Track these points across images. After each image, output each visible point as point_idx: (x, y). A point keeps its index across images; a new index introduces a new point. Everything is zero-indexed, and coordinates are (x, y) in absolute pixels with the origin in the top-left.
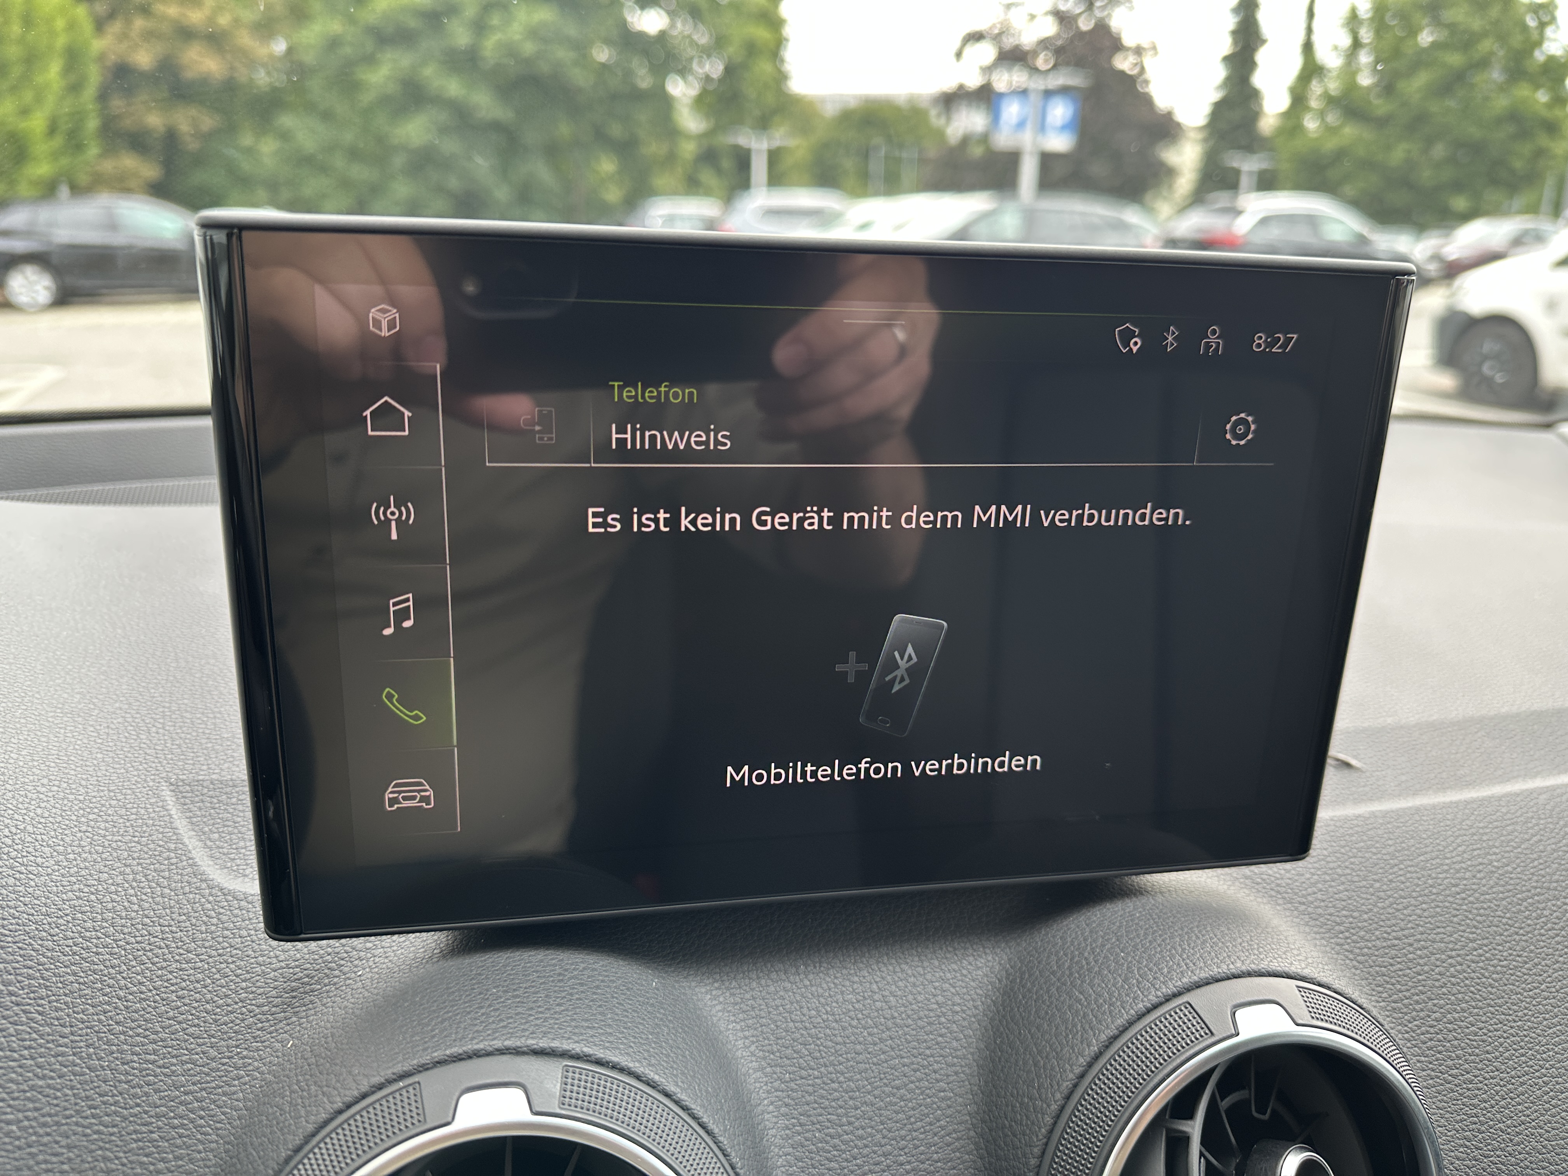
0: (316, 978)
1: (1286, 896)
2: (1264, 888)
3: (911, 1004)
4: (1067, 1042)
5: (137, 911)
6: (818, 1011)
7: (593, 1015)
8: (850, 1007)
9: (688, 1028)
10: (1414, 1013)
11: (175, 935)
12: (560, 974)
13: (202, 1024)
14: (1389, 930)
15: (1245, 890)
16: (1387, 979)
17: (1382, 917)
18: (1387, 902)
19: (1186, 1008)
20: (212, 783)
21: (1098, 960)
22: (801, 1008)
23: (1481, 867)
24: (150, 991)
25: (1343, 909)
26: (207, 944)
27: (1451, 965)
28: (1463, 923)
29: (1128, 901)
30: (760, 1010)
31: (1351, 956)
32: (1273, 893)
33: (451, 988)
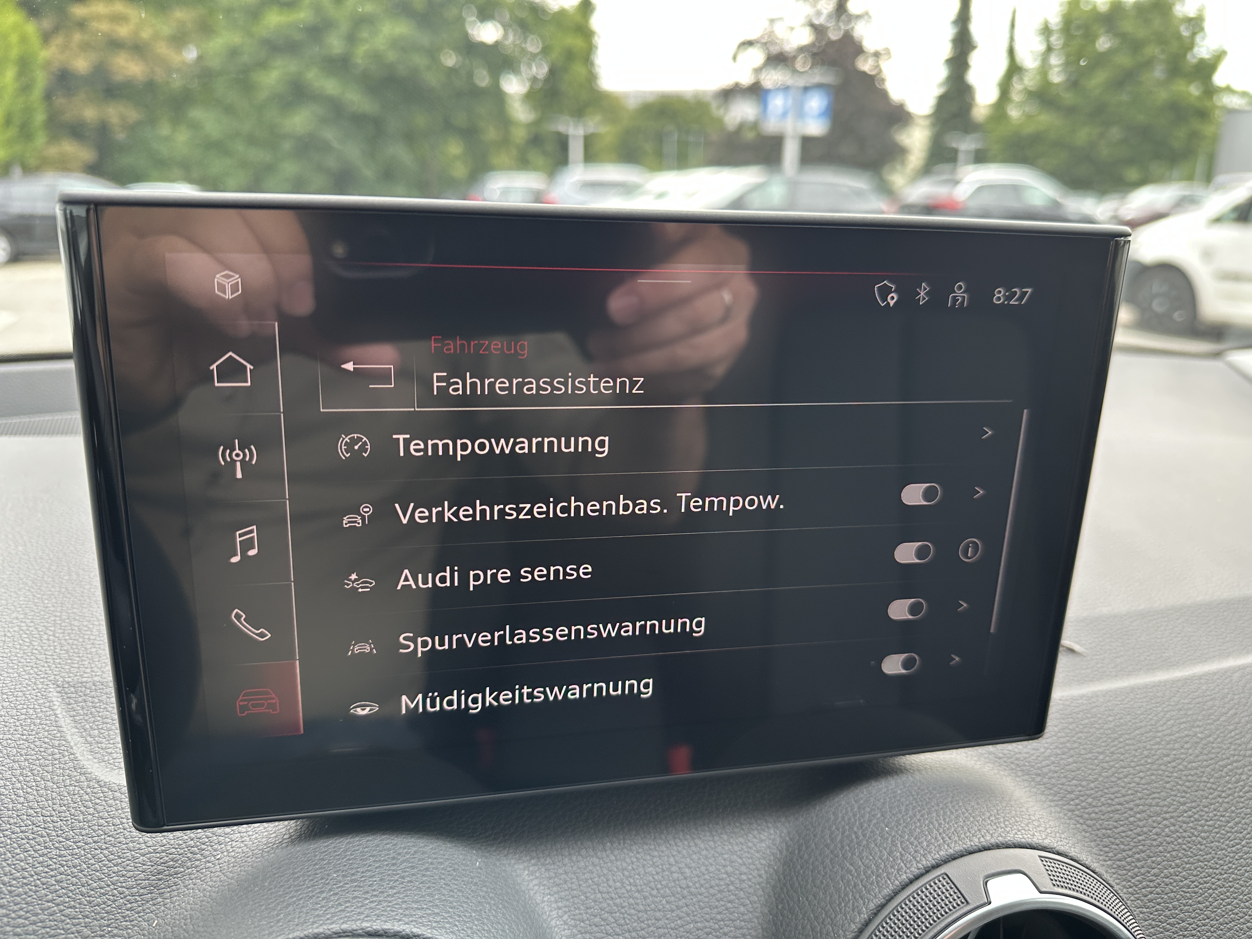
0: (180, 862)
1: (1025, 768)
2: (1005, 762)
3: (704, 874)
4: (840, 910)
5: (23, 803)
6: (623, 883)
7: (423, 896)
8: (651, 878)
9: (508, 903)
10: (1136, 870)
11: (56, 824)
12: (393, 858)
13: (78, 906)
14: (1112, 796)
15: (989, 765)
16: (1112, 840)
17: (1106, 785)
18: (1110, 771)
19: (944, 879)
20: (94, 685)
21: (866, 834)
22: (607, 880)
23: (1187, 739)
24: (32, 876)
25: (1073, 779)
26: (84, 832)
27: (1166, 826)
28: (1174, 788)
29: (890, 778)
30: (572, 883)
31: (1081, 821)
32: (1013, 766)
33: (296, 873)
